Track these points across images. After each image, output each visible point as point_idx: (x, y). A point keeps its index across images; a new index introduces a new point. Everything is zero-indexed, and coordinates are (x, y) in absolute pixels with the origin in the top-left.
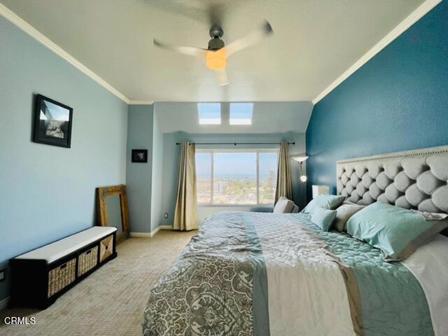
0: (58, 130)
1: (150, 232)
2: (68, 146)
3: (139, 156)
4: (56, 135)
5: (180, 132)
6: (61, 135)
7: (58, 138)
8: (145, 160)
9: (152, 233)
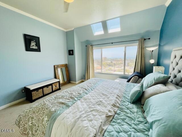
0: (35, 46)
1: (76, 82)
2: (40, 51)
3: (71, 53)
4: (34, 48)
5: (87, 41)
6: (36, 48)
7: (35, 49)
8: (73, 54)
9: (77, 82)
